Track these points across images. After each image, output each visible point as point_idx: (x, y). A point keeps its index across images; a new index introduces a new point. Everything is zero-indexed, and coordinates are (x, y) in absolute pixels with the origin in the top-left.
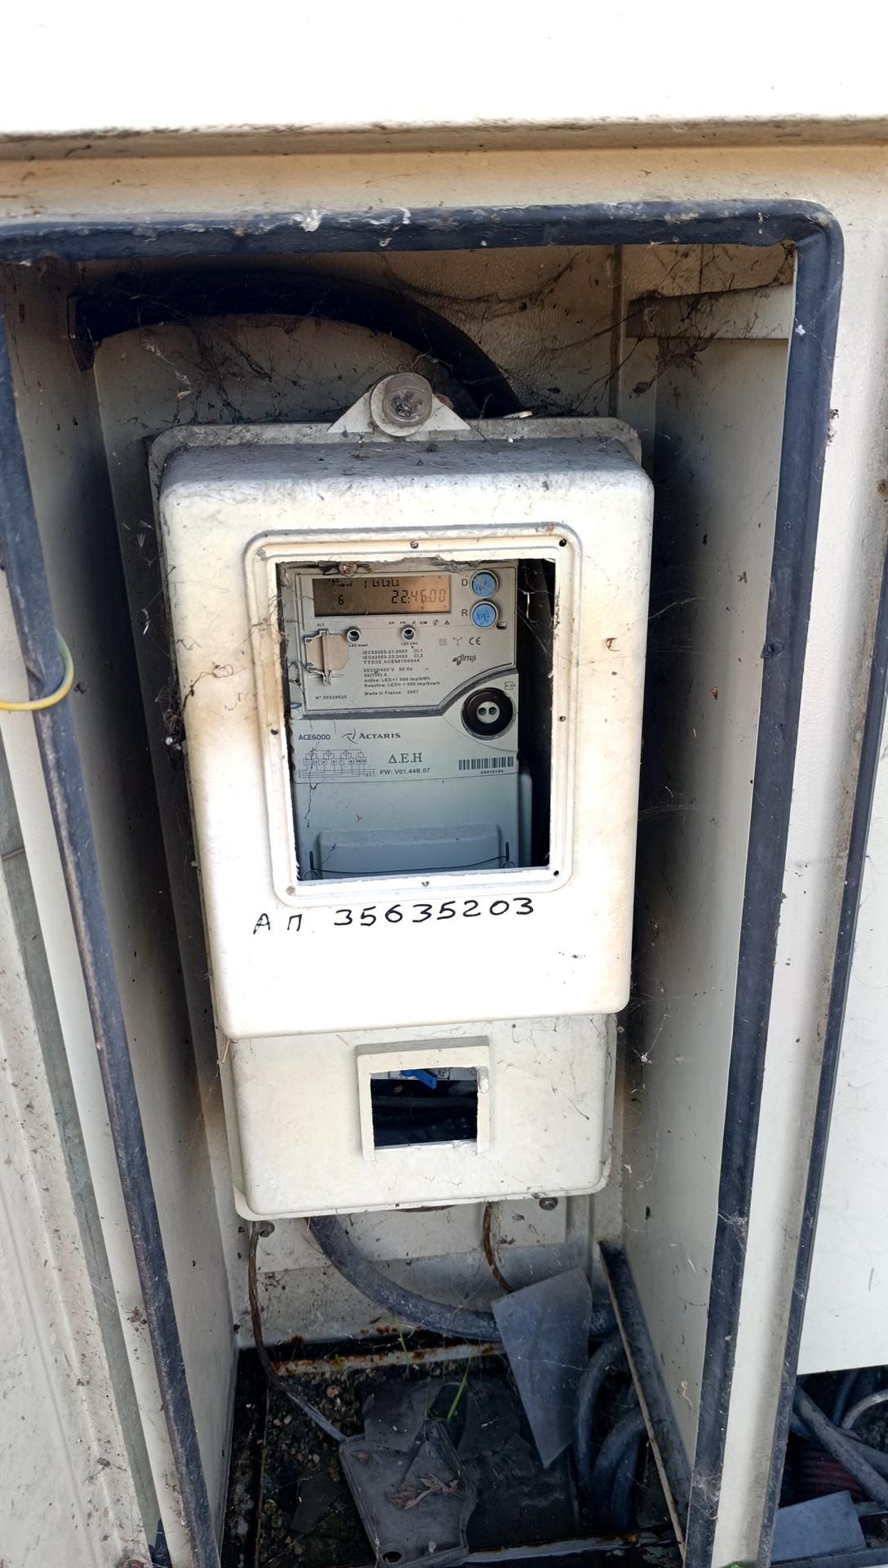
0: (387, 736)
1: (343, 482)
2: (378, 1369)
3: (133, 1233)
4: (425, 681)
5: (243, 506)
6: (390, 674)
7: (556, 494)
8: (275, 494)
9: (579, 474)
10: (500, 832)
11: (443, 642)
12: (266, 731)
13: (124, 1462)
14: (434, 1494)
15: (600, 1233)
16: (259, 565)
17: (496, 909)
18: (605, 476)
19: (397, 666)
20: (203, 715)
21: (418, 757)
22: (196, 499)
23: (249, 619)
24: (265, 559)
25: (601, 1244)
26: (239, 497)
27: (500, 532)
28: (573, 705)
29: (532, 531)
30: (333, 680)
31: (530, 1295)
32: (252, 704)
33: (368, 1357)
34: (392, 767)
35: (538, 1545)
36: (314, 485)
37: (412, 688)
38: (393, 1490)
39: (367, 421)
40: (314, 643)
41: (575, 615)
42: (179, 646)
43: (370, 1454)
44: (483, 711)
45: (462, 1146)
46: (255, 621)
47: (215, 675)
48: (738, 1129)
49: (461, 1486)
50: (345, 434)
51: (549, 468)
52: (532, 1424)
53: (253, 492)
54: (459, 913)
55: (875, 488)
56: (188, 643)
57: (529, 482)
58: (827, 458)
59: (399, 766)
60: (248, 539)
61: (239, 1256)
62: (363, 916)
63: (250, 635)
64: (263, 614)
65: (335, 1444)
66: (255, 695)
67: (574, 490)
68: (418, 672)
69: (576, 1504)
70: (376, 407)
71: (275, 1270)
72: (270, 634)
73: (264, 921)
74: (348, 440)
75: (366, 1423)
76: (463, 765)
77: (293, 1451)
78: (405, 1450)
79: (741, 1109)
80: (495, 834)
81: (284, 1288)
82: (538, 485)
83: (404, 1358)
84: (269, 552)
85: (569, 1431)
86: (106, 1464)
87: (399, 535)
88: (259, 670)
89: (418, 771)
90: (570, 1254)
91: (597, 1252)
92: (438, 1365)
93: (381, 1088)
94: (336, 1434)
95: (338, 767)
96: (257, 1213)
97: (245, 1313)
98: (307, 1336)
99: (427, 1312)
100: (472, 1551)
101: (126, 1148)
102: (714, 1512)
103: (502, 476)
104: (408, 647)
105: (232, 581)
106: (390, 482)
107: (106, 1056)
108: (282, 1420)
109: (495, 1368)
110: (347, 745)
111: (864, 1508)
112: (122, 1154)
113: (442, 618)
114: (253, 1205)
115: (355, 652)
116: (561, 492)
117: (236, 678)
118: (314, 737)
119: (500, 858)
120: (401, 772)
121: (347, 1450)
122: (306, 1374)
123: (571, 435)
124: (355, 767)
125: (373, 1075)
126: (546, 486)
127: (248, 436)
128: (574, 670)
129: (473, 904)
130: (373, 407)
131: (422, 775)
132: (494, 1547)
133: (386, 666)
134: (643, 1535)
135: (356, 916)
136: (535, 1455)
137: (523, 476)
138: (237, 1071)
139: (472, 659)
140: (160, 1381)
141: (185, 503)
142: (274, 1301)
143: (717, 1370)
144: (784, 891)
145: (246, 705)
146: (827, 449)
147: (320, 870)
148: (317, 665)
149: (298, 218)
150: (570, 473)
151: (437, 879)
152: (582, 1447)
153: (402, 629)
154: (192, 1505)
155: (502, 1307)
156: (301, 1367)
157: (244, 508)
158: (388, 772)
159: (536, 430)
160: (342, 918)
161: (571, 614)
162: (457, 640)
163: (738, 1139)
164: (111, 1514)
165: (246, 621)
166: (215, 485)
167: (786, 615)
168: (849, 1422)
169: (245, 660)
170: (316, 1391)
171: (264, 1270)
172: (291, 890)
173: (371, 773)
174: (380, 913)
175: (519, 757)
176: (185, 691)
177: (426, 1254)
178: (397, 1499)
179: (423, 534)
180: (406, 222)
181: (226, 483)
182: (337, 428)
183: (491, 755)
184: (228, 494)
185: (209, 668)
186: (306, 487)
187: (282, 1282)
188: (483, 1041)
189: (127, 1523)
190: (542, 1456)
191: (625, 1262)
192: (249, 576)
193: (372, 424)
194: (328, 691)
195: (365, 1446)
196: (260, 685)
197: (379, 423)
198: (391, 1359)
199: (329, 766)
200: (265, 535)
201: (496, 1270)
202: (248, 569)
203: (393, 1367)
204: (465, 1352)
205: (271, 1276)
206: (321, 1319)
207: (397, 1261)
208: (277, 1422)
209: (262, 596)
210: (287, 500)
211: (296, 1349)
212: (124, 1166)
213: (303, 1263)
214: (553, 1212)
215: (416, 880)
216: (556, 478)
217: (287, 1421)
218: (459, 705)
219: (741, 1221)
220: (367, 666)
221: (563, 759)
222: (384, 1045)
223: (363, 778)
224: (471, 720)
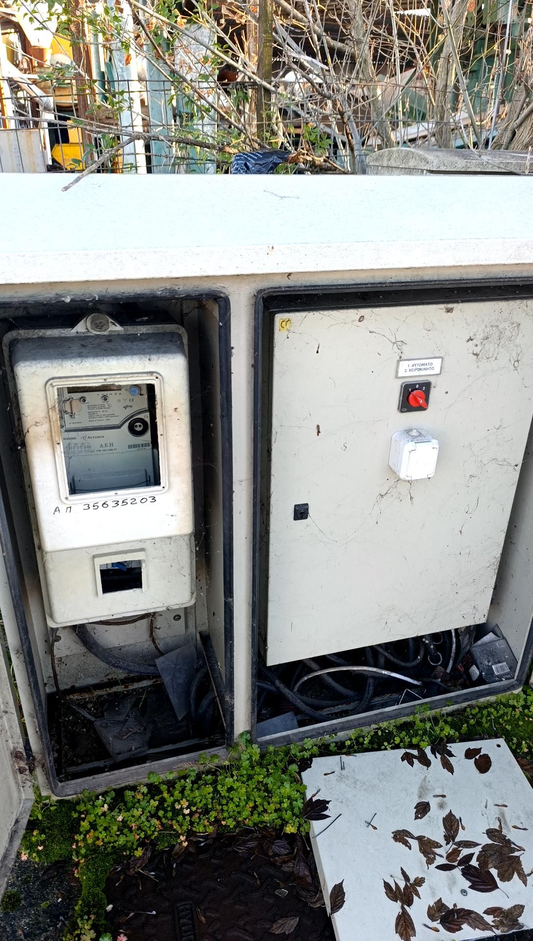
0: (99, 437)
1: (79, 360)
2: (109, 694)
3: (17, 620)
4: (113, 415)
5: (45, 369)
6: (99, 413)
7: (153, 362)
8: (55, 365)
9: (161, 355)
10: (146, 471)
11: (119, 401)
12: (55, 443)
13: (13, 710)
14: (134, 733)
15: (199, 629)
16: (51, 388)
17: (143, 501)
18: (170, 356)
19: (101, 410)
20: (32, 439)
21: (112, 445)
22: (28, 367)
23: (48, 407)
24: (53, 387)
25: (200, 633)
26: (43, 366)
27: (135, 375)
28: (165, 431)
29: (146, 375)
30: (76, 416)
31: (172, 655)
32: (50, 434)
33: (105, 690)
34: (102, 449)
35: (176, 743)
36: (69, 361)
37: (108, 418)
38: (117, 734)
39: (85, 328)
40: (68, 403)
41: (163, 401)
42: (23, 416)
43: (107, 724)
44: (136, 426)
45: (137, 590)
46: (50, 407)
47: (36, 426)
48: (228, 569)
49: (145, 729)
50: (77, 332)
51: (151, 352)
52: (173, 704)
53: (48, 364)
54: (129, 503)
55: (250, 366)
56: (26, 415)
57: (144, 358)
58: (232, 361)
59: (105, 448)
60: (46, 381)
61: (46, 652)
62: (94, 506)
63: (48, 412)
64: (53, 405)
65: (92, 723)
66: (51, 432)
67: (159, 361)
68: (110, 412)
69: (191, 731)
70: (89, 324)
71: (61, 656)
72: (56, 411)
73: (57, 510)
74: (78, 335)
75: (105, 713)
76: (130, 447)
77: (74, 729)
78: (122, 720)
79: (228, 562)
80: (144, 472)
81: (66, 665)
82: (147, 359)
83: (120, 688)
84: (54, 384)
85: (188, 705)
86: (6, 712)
87: (100, 377)
88: (52, 424)
89: (112, 450)
90: (187, 640)
91: (198, 635)
92: (134, 690)
93: (104, 573)
94: (93, 719)
95: (80, 450)
96: (57, 623)
97: (50, 677)
98: (77, 685)
99: (128, 665)
100: (149, 748)
101: (14, 589)
102: (233, 708)
103: (135, 356)
104: (105, 403)
105: (41, 394)
106: (96, 359)
107: (7, 558)
108: (68, 718)
109: (159, 690)
110: (84, 441)
111: (299, 717)
112: (13, 591)
113: (118, 392)
114: (55, 620)
115: (84, 406)
116: (155, 362)
117: (44, 426)
118: (70, 439)
119: (147, 481)
120: (105, 450)
121: (98, 723)
122: (78, 700)
123: (161, 331)
124: (87, 449)
125: (101, 565)
126: (150, 360)
127: (41, 334)
128: (164, 419)
129: (134, 500)
130: (88, 324)
131: (113, 451)
132: (159, 746)
133: (98, 410)
134: (216, 735)
135: (91, 506)
136: (175, 716)
137: (142, 356)
138: (46, 568)
139: (131, 406)
140: (28, 674)
141: (24, 369)
142: (62, 671)
143: (229, 655)
144: (234, 490)
145: (48, 435)
146: (232, 359)
147: (75, 490)
148: (69, 411)
149: (63, 299)
150: (158, 355)
151: (120, 492)
152: (193, 708)
153: (102, 397)
154: (41, 722)
155: (159, 661)
156: (75, 697)
157: (45, 370)
158: (100, 451)
159: (148, 330)
160: (86, 507)
161: (161, 401)
162: (125, 400)
163: (228, 572)
164: (8, 732)
165: (46, 407)
166: (34, 362)
167: (226, 406)
168: (296, 689)
169: (47, 420)
170: (84, 706)
171: (57, 657)
172: (67, 498)
173: (93, 451)
174: (100, 505)
175: (152, 443)
176: (25, 431)
177: (126, 643)
178: (119, 737)
179: (108, 377)
180: (97, 299)
181: (38, 361)
182: (74, 330)
183: (140, 443)
184: (39, 365)
185: (34, 423)
186: (66, 362)
187: (65, 662)
188: (142, 550)
189: (15, 736)
190: (178, 716)
191: (210, 639)
192: (48, 393)
193: (87, 329)
194: (74, 421)
195: (105, 721)
196: (53, 428)
197: (90, 330)
198: (114, 689)
199: (76, 449)
200: (53, 379)
201: (156, 647)
202: (47, 391)
203: (115, 692)
204: (145, 683)
205: (60, 659)
206: (83, 677)
207: (114, 647)
208: (67, 719)
209: (52, 399)
210: (60, 367)
211: (73, 690)
212: (14, 595)
213: (74, 652)
214: (179, 621)
215: (112, 493)
216: (153, 357)
217: (70, 718)
218: (127, 424)
219: (231, 600)
220: (89, 411)
221: (163, 449)
222: (104, 554)
223: (90, 453)
224: (132, 429)
